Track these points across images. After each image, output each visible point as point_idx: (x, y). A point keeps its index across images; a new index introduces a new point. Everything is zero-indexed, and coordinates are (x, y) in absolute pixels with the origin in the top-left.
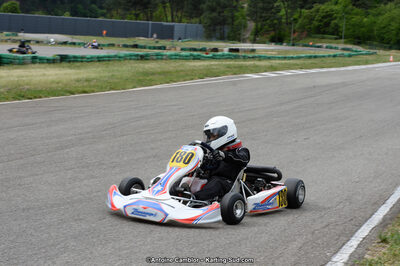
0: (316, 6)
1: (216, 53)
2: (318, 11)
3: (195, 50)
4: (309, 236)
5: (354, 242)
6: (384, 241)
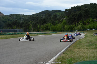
0: (45, 25)
6: (64, 54)
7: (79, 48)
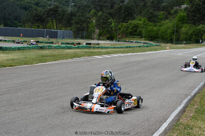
1: (79, 45)
2: (131, 24)
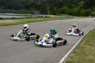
0: (62, 8)
2: (62, 9)
3: (38, 16)
4: (60, 52)
5: (68, 53)
6: (74, 53)
7: (91, 45)
